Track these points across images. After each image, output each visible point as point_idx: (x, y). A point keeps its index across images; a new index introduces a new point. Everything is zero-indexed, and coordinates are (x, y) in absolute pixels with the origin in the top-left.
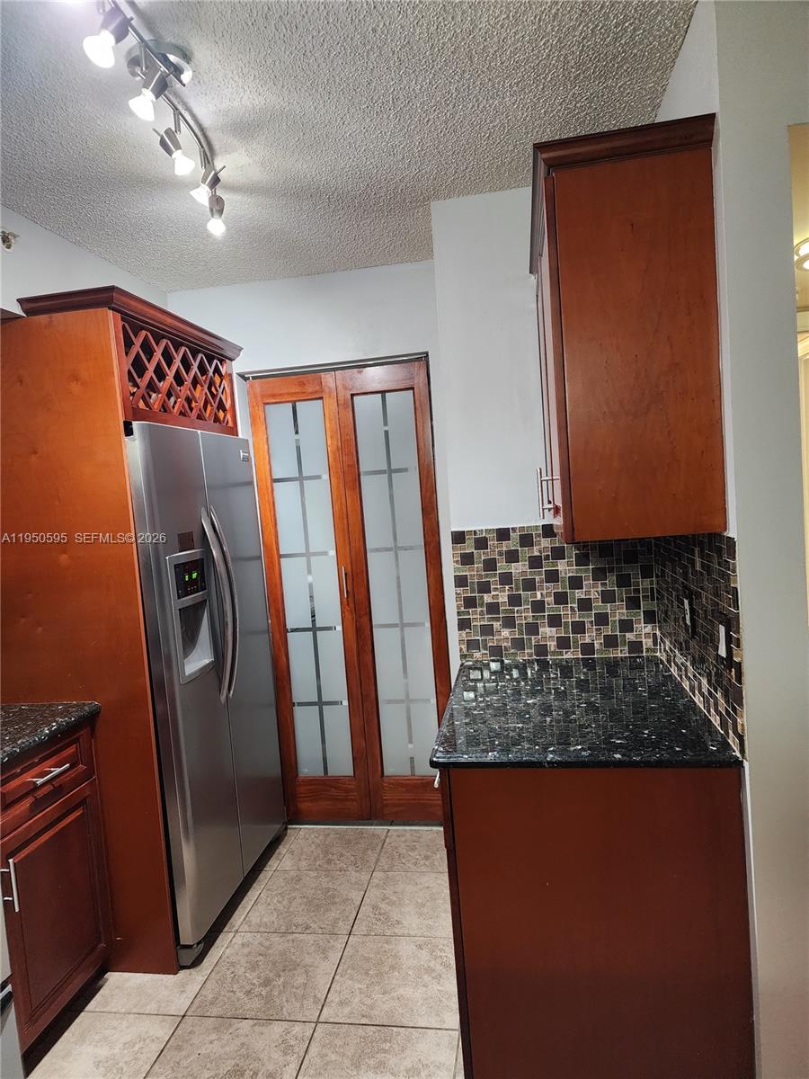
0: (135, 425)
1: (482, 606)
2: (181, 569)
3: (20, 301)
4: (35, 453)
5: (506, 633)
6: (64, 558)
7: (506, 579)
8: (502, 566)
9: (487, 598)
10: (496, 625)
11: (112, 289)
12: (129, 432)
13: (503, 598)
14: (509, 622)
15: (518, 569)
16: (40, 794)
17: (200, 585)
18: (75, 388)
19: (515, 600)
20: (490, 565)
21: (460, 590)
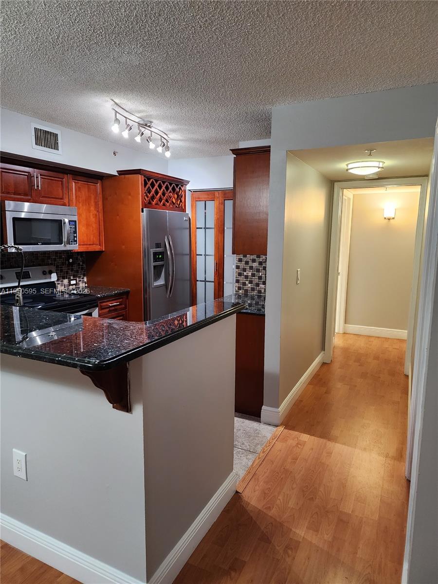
0: (144, 209)
1: (243, 276)
2: (155, 254)
3: (117, 171)
4: (118, 215)
5: (249, 285)
6: (123, 247)
7: (251, 268)
8: (251, 264)
9: (245, 274)
10: (247, 282)
11: (140, 169)
12: (143, 212)
13: (250, 274)
14: (251, 282)
15: (255, 265)
16: (111, 309)
17: (162, 259)
18: (130, 197)
19: (253, 275)
20: (247, 263)
21: (237, 270)
